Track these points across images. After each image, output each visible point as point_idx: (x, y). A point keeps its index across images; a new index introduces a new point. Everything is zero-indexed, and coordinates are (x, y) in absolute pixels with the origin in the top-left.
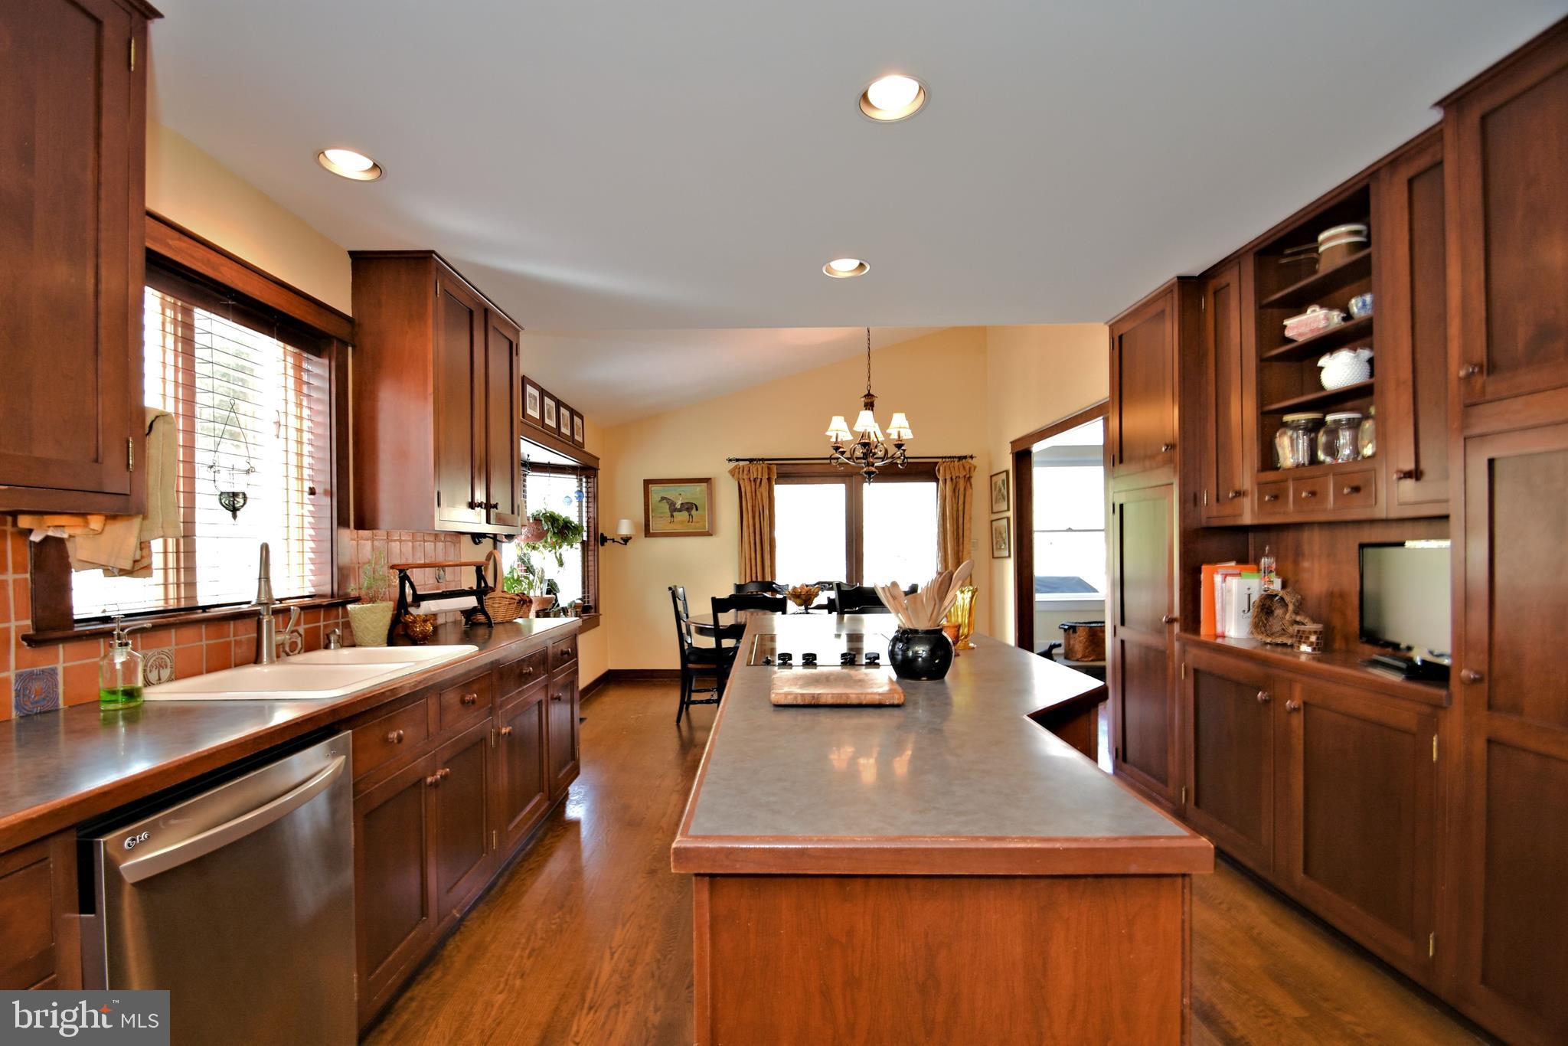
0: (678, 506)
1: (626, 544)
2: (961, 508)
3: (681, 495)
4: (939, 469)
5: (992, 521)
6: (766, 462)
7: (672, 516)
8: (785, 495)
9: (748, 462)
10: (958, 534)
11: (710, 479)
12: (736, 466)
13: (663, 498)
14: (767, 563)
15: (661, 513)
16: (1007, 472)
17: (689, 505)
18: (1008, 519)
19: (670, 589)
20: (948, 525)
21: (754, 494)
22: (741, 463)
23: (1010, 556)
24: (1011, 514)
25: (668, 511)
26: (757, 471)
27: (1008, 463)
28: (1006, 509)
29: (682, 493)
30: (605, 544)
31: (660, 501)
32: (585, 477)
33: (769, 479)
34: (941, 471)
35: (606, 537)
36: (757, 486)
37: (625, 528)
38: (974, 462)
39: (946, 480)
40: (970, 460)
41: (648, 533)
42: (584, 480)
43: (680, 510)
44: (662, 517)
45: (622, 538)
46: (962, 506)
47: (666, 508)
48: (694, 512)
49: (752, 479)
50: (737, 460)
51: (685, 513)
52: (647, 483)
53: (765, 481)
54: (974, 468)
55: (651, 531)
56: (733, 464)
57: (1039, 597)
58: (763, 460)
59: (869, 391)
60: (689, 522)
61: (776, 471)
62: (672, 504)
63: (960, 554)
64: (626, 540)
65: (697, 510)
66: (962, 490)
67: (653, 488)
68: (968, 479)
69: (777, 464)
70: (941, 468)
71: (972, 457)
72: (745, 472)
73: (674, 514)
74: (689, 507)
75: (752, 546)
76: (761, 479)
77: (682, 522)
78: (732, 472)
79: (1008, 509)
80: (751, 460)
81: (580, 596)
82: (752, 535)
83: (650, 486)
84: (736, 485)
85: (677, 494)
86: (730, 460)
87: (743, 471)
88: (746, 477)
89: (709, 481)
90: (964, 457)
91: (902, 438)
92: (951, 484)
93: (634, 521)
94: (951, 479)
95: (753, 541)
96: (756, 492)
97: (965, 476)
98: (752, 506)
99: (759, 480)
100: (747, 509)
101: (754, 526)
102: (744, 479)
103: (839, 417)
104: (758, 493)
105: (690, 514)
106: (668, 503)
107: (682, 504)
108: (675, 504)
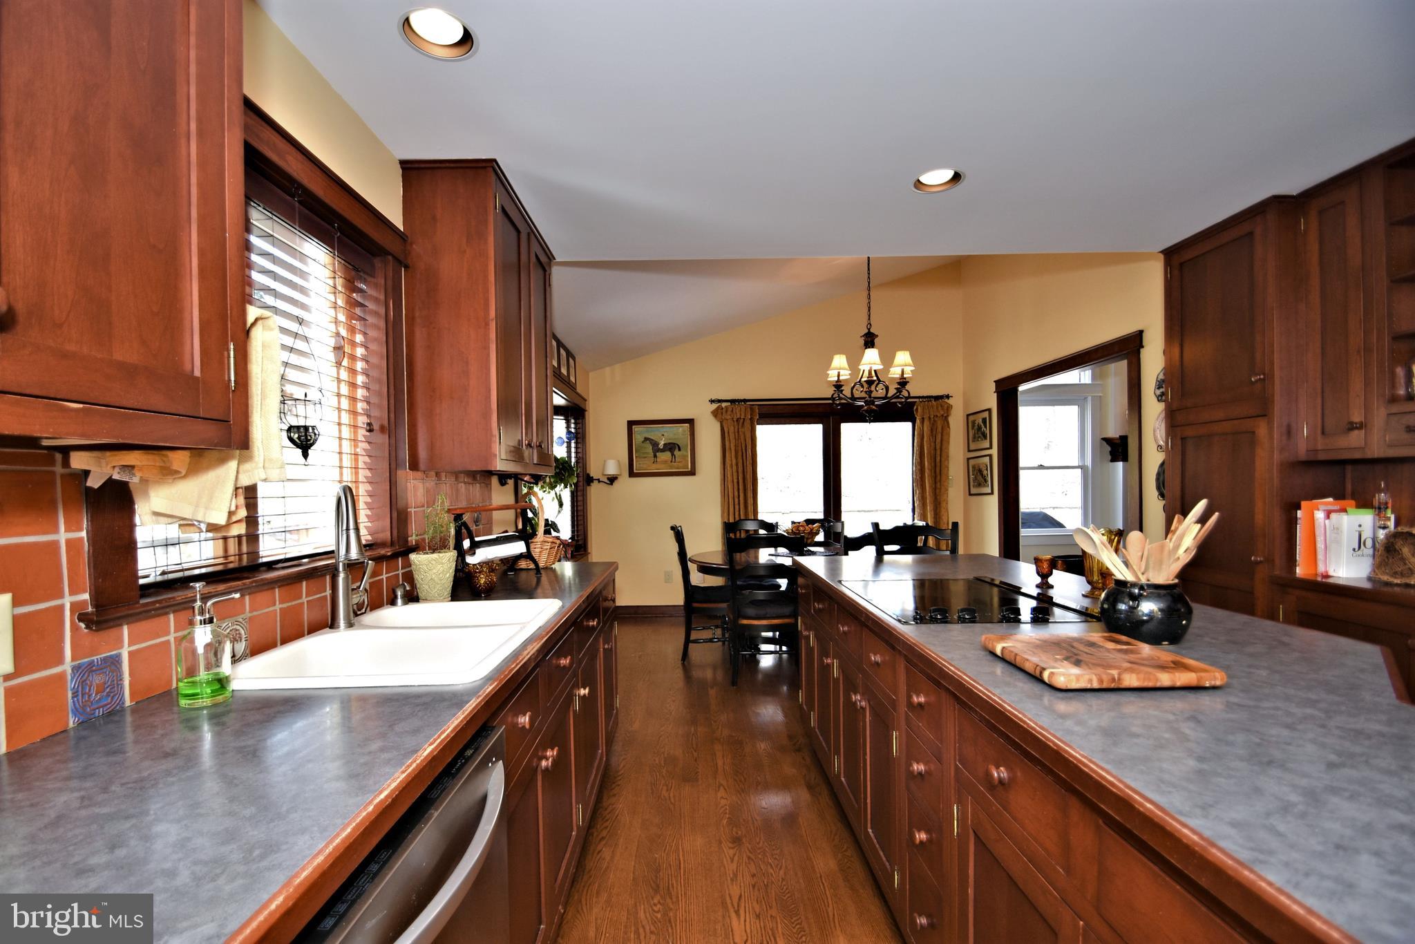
0: (661, 446)
1: (612, 484)
2: (938, 447)
3: (663, 435)
4: (917, 409)
5: (968, 459)
6: (748, 403)
7: (655, 456)
8: (767, 435)
9: (729, 404)
10: (935, 472)
11: (693, 420)
12: (718, 407)
13: (646, 439)
14: (750, 501)
15: (644, 453)
16: (989, 410)
17: (672, 445)
18: (990, 456)
19: (673, 528)
20: (926, 463)
21: (736, 434)
22: (724, 405)
23: (992, 493)
24: (994, 451)
26: (739, 412)
27: (991, 401)
28: (988, 446)
30: (592, 484)
31: (643, 442)
32: (574, 419)
33: (751, 419)
34: (919, 410)
35: (592, 477)
36: (740, 426)
37: (611, 470)
38: (950, 401)
39: (923, 418)
40: (946, 400)
41: (632, 474)
42: (573, 421)
43: (663, 451)
44: (645, 458)
45: (608, 479)
46: (939, 445)
47: (649, 448)
48: (677, 452)
49: (735, 420)
50: (720, 401)
52: (631, 424)
53: (748, 421)
54: (949, 407)
55: (635, 471)
56: (715, 406)
57: (1024, 532)
58: (745, 401)
59: (869, 329)
60: (671, 462)
61: (757, 411)
62: (655, 444)
63: (938, 491)
64: (612, 480)
65: (679, 450)
66: (939, 429)
67: (636, 428)
68: (945, 418)
69: (758, 405)
70: (919, 407)
71: (948, 397)
72: (729, 413)
73: (657, 454)
74: (671, 447)
75: (735, 484)
76: (744, 419)
77: (666, 462)
78: (715, 413)
79: (991, 447)
80: (733, 401)
81: (570, 536)
82: (735, 474)
83: (633, 427)
84: (718, 425)
85: (660, 435)
86: (712, 401)
87: (727, 411)
88: (729, 417)
89: (691, 422)
90: (941, 397)
91: (905, 376)
92: (928, 423)
93: (619, 461)
94: (930, 418)
95: (735, 481)
96: (738, 432)
97: (942, 416)
98: (735, 446)
99: (742, 420)
100: (730, 449)
101: (737, 465)
102: (727, 420)
103: (841, 355)
104: (740, 433)
105: (673, 455)
106: (651, 443)
107: (665, 444)
108: (659, 444)
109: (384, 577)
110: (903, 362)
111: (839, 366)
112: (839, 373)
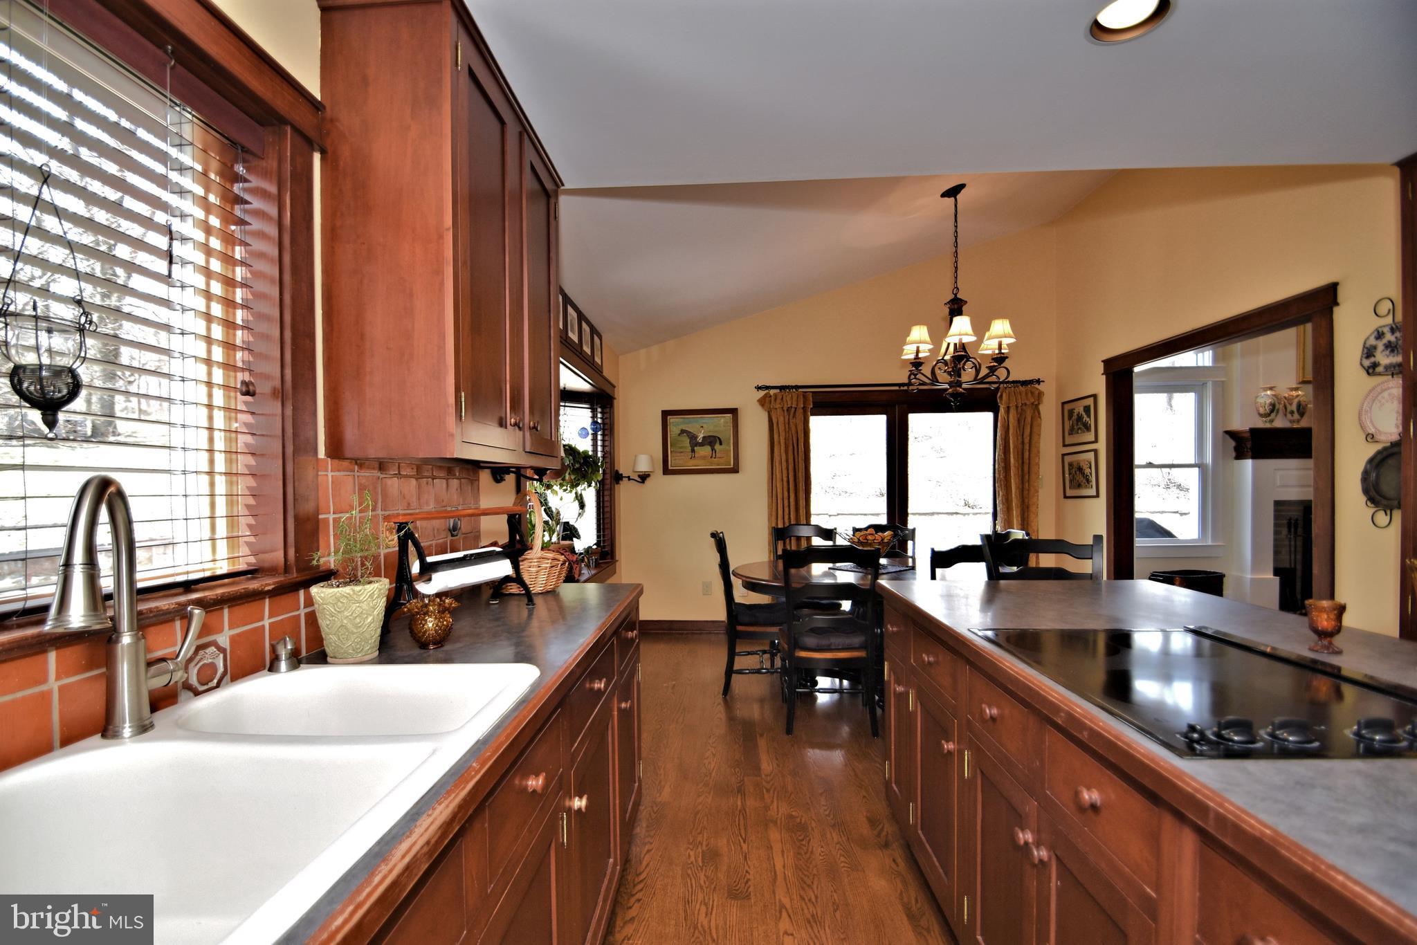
0: (700, 439)
1: (643, 482)
2: (1027, 440)
4: (1001, 396)
5: (1063, 455)
6: (800, 390)
7: (693, 451)
8: (823, 429)
9: (778, 391)
10: (1023, 470)
11: (737, 409)
12: (766, 394)
13: (683, 432)
14: (802, 503)
15: (681, 448)
16: (1095, 396)
17: (712, 439)
18: (1096, 451)
19: (713, 535)
20: (1012, 460)
21: (787, 426)
22: (772, 392)
23: (1097, 496)
24: (1102, 446)
25: (688, 445)
26: (790, 400)
27: (1098, 385)
28: (1093, 439)
29: (705, 426)
30: (621, 482)
31: (679, 435)
32: (600, 407)
33: (804, 409)
34: (1004, 398)
35: (622, 474)
36: (791, 417)
37: (643, 466)
38: (1041, 387)
39: (1008, 407)
40: (1037, 386)
41: (666, 471)
42: (599, 410)
43: (702, 445)
44: (681, 452)
45: (639, 476)
46: (1028, 438)
48: (717, 447)
49: (785, 409)
50: (767, 388)
51: (707, 449)
52: (666, 414)
53: (800, 412)
54: (1040, 394)
55: (670, 468)
56: (762, 393)
57: (1139, 542)
58: (797, 387)
59: (955, 295)
60: (711, 457)
61: (811, 399)
62: (693, 437)
63: (1025, 493)
64: (644, 477)
65: (721, 444)
66: (1029, 420)
67: (672, 420)
68: (1036, 407)
69: (813, 392)
70: (1004, 395)
71: (1038, 382)
72: (778, 401)
73: (695, 448)
74: (711, 441)
75: (785, 484)
76: (796, 408)
77: (704, 458)
78: (762, 402)
79: (1096, 441)
80: (782, 388)
81: (595, 542)
82: (785, 472)
83: (669, 417)
84: (765, 416)
85: (698, 426)
86: (759, 388)
87: (775, 400)
88: (778, 406)
89: (734, 412)
90: (1031, 382)
92: (1015, 412)
93: (651, 456)
94: (1017, 407)
95: (785, 479)
96: (789, 423)
97: (1032, 404)
98: (785, 439)
99: (793, 410)
100: (779, 442)
101: (787, 461)
102: (776, 409)
103: (922, 327)
104: (791, 423)
105: (713, 449)
106: (688, 436)
107: (704, 438)
108: (697, 437)
109: (266, 623)
110: (1000, 333)
111: (918, 340)
112: (918, 348)
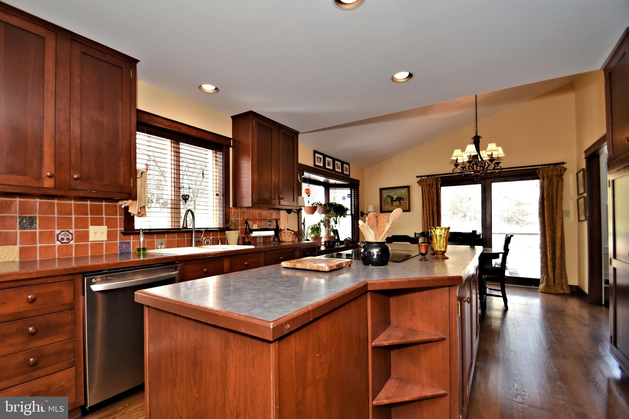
0: (395, 199)
3: (395, 194)
4: (538, 172)
5: (578, 199)
6: (436, 176)
7: (392, 203)
8: (447, 192)
9: (426, 177)
10: (553, 208)
11: (409, 186)
12: (421, 180)
13: (388, 196)
15: (387, 202)
16: (584, 170)
17: (400, 198)
18: (584, 198)
20: (545, 203)
21: (429, 192)
22: (423, 178)
23: (586, 219)
24: (586, 195)
25: (390, 201)
26: (430, 181)
29: (397, 193)
30: (363, 216)
31: (387, 197)
33: (437, 184)
34: (540, 173)
35: (364, 213)
36: (430, 188)
37: (371, 210)
38: (565, 166)
39: (543, 177)
40: (562, 165)
41: (382, 211)
42: (353, 190)
43: (395, 201)
44: (387, 204)
46: (556, 192)
47: (389, 200)
48: (402, 201)
49: (428, 185)
50: (421, 176)
51: (398, 202)
52: (381, 190)
53: (434, 186)
54: (564, 169)
55: (384, 210)
56: (419, 179)
58: (433, 175)
59: (476, 134)
60: (399, 206)
61: (440, 180)
62: (392, 198)
63: (555, 219)
65: (403, 200)
66: (556, 182)
67: (384, 192)
68: (561, 176)
69: (440, 177)
70: (540, 171)
71: (563, 163)
72: (424, 182)
73: (393, 202)
75: (428, 216)
76: (432, 184)
78: (419, 182)
79: (584, 192)
80: (428, 176)
82: (428, 211)
83: (382, 191)
84: (421, 187)
85: (394, 194)
86: (417, 177)
89: (408, 187)
90: (558, 164)
91: (493, 156)
92: (547, 180)
93: (374, 206)
94: (548, 177)
95: (428, 214)
96: (430, 191)
97: (557, 175)
98: (428, 197)
99: (431, 185)
100: (426, 199)
101: (429, 207)
102: (424, 185)
104: (431, 191)
105: (400, 202)
106: (390, 198)
107: (396, 198)
108: (393, 198)
110: (491, 149)
112: (457, 159)
